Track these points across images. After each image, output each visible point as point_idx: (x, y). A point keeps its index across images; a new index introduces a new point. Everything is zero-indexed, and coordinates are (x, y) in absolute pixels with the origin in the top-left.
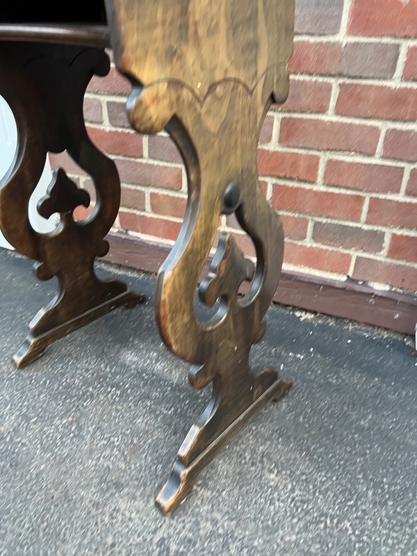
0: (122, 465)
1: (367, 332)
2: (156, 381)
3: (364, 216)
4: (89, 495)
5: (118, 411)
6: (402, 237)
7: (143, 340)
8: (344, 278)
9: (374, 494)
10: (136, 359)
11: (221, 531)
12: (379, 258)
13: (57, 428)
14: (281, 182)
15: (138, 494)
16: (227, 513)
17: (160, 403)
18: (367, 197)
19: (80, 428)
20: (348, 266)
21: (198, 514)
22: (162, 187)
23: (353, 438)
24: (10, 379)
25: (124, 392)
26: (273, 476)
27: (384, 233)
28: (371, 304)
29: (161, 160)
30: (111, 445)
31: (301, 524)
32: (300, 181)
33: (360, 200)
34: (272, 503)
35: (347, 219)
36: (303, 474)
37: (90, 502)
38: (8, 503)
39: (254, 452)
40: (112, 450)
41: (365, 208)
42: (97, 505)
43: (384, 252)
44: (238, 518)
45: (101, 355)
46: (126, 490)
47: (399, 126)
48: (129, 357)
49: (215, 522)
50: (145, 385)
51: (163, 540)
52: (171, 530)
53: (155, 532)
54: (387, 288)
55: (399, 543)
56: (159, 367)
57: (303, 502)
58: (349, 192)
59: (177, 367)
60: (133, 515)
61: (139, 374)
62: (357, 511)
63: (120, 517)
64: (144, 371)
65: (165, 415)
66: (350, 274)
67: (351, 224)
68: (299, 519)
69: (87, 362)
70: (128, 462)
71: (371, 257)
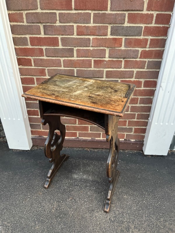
0: (91, 205)
1: (131, 151)
2: (86, 181)
3: (127, 125)
4: (88, 215)
5: (82, 192)
6: (137, 128)
7: (76, 170)
8: (123, 140)
9: (147, 193)
10: (77, 176)
11: (120, 212)
12: (132, 134)
13: (69, 201)
15: (98, 211)
16: (120, 208)
17: (91, 187)
18: (127, 121)
19: (75, 200)
20: (124, 137)
21: (114, 210)
23: (138, 181)
24: (46, 193)
25: (80, 186)
26: (125, 196)
27: (132, 128)
28: (131, 145)
30: (85, 201)
31: (136, 205)
33: (126, 121)
34: (128, 202)
35: (123, 126)
36: (131, 193)
37: (89, 216)
38: (70, 224)
39: (119, 192)
40: (86, 203)
41: (127, 123)
42: (91, 217)
43: (133, 132)
44: (123, 208)
45: (67, 178)
46: (95, 211)
47: (133, 105)
48: (75, 176)
49: (118, 211)
50: (84, 183)
51: (109, 218)
52: (110, 216)
53: (107, 218)
54: (135, 140)
55: (156, 202)
56: (85, 177)
57: (134, 200)
58: (123, 120)
59: (89, 175)
60: (100, 216)
61: (81, 180)
62: (145, 198)
63: (98, 217)
64: (82, 179)
65: (94, 189)
66: (125, 138)
67: (124, 127)
68: (135, 204)
69: (64, 181)
70: (92, 204)
71: (130, 134)
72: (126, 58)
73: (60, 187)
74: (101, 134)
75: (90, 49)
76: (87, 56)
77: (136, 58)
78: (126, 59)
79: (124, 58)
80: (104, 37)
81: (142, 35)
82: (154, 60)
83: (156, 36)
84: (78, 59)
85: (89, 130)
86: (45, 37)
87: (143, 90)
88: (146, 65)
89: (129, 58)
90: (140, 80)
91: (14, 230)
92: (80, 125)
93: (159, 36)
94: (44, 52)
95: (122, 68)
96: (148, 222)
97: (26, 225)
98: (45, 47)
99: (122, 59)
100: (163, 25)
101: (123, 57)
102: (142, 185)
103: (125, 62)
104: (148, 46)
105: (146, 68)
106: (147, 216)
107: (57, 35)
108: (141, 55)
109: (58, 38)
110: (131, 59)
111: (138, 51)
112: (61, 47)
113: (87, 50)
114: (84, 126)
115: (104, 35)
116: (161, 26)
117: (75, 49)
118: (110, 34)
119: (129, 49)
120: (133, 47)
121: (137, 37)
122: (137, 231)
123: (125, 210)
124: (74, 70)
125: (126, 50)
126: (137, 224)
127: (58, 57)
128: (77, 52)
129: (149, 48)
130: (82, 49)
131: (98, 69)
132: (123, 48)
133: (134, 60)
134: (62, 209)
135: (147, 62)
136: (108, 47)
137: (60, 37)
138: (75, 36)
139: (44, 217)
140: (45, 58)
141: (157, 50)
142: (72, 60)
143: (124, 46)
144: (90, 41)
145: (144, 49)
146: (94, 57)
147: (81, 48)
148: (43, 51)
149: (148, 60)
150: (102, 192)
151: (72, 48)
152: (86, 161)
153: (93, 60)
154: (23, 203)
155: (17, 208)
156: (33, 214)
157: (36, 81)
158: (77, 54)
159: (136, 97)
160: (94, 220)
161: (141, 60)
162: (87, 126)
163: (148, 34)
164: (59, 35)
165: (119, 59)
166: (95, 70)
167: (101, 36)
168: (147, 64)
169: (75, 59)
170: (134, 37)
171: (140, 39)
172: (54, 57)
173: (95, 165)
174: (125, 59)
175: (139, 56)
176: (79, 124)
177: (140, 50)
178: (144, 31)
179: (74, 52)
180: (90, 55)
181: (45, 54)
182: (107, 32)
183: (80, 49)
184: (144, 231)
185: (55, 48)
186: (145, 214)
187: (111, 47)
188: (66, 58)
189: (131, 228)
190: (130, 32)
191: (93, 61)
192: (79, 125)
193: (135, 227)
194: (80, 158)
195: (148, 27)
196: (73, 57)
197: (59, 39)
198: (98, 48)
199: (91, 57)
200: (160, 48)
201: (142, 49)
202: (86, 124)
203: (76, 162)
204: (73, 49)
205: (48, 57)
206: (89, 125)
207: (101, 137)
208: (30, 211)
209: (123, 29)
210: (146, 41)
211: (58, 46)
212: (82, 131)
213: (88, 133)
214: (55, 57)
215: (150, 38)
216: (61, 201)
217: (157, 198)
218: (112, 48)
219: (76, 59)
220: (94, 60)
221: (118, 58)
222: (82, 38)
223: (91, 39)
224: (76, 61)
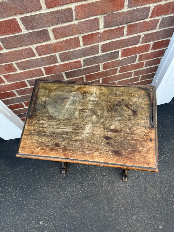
13: (89, 180)
15: (118, 181)
19: (94, 177)
21: (131, 176)
30: (104, 176)
37: (111, 189)
38: (98, 200)
42: (113, 188)
46: (115, 182)
47: (137, 70)
49: (134, 176)
51: (129, 185)
53: (126, 185)
60: (120, 185)
63: (119, 187)
70: (110, 177)
72: (131, 22)
73: (77, 168)
75: (74, 25)
76: (71, 35)
77: (146, 19)
78: (130, 24)
80: (94, 1)
82: (170, 16)
84: (58, 41)
87: (151, 53)
88: (159, 24)
89: (134, 22)
90: (148, 44)
91: (54, 221)
94: (1, 44)
95: (124, 35)
96: (161, 178)
97: (61, 213)
99: (124, 25)
101: (125, 22)
103: (128, 28)
105: (158, 27)
106: (159, 174)
107: (13, 15)
108: (153, 13)
109: (15, 20)
110: (137, 22)
111: (149, 8)
112: (25, 31)
113: (70, 26)
117: (50, 29)
119: (135, 8)
120: (141, 5)
122: (153, 189)
123: (140, 173)
124: (55, 55)
125: (130, 11)
126: (152, 183)
127: (25, 46)
128: (54, 33)
130: (61, 27)
131: (89, 46)
132: (126, 9)
133: (142, 21)
134: (86, 189)
135: (160, 20)
136: (102, 14)
137: (18, 18)
138: (44, 11)
139: (73, 201)
140: (5, 51)
142: (49, 44)
143: (128, 6)
144: (72, 12)
145: (159, 3)
146: (81, 32)
147: (59, 26)
149: (163, 17)
151: (45, 28)
153: (80, 36)
154: (49, 194)
155: (47, 201)
156: (63, 201)
157: (6, 79)
158: (54, 35)
159: (142, 62)
160: (116, 190)
161: (152, 19)
164: (15, 14)
165: (120, 26)
166: (85, 48)
169: (53, 43)
172: (19, 47)
174: (128, 24)
175: (150, 15)
177: (153, 6)
179: (49, 34)
180: (75, 32)
183: (58, 28)
184: (158, 188)
185: (16, 36)
187: (106, 13)
189: (148, 188)
191: (81, 38)
193: (150, 186)
196: (50, 39)
197: (18, 20)
198: (86, 19)
199: (77, 34)
201: (156, 4)
204: (46, 30)
208: (59, 200)
211: (21, 31)
216: (82, 182)
217: (164, 153)
218: (109, 13)
219: (55, 41)
220: (83, 37)
221: (118, 25)
222: (57, 11)
223: (73, 9)
224: (56, 45)
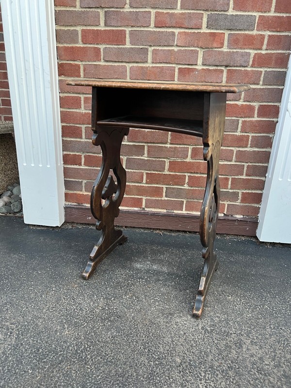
0: (167, 307)
1: (235, 239)
2: (158, 273)
3: (229, 186)
4: (161, 320)
5: (149, 287)
6: (246, 193)
7: (139, 258)
8: (223, 215)
9: (270, 295)
10: (142, 266)
11: (222, 319)
12: (237, 204)
13: (126, 299)
14: (192, 175)
16: (221, 313)
17: (166, 281)
20: (224, 209)
21: (211, 316)
22: (132, 182)
23: (252, 278)
24: (85, 285)
25: (146, 280)
26: (230, 298)
27: (239, 192)
28: (236, 225)
29: (132, 169)
30: (156, 301)
32: (201, 173)
33: (227, 179)
34: (236, 306)
36: (241, 294)
37: (164, 322)
38: (128, 331)
39: (217, 291)
40: (159, 302)
41: (230, 183)
42: (167, 322)
43: (239, 201)
44: (226, 313)
45: (124, 267)
46: (176, 315)
47: (241, 149)
48: (138, 266)
49: (218, 317)
50: (154, 275)
51: (202, 327)
52: (204, 324)
53: (198, 325)
54: (242, 217)
55: (287, 308)
56: (155, 267)
57: (247, 303)
58: (222, 177)
59: (163, 266)
60: (185, 323)
61: (148, 271)
62: (267, 301)
63: (180, 325)
64: (150, 270)
65: (172, 285)
66: (225, 213)
67: (224, 190)
68: (249, 309)
69: (119, 271)
70: (169, 305)
71: (234, 203)
72: (231, 66)
73: (111, 278)
74: (185, 203)
75: (173, 50)
76: (167, 62)
77: (246, 66)
78: (230, 68)
79: (226, 66)
80: (196, 31)
81: (255, 29)
82: (274, 70)
83: (277, 31)
84: (154, 65)
85: (164, 194)
86: (105, 30)
87: (257, 121)
88: (262, 79)
89: (234, 66)
90: (252, 104)
91: (22, 335)
92: (149, 185)
93: (282, 32)
94: (102, 54)
95: (223, 82)
96: (277, 336)
97: (45, 328)
98: (104, 46)
99: (223, 68)
100: (288, 15)
101: (225, 63)
102: (259, 283)
103: (227, 73)
104: (264, 47)
105: (261, 83)
106: (274, 328)
107: (125, 26)
108: (253, 61)
109: (125, 31)
110: (238, 68)
111: (249, 54)
112: (128, 45)
113: (169, 51)
114: (155, 186)
115: (196, 27)
116: (284, 15)
117: (151, 49)
118: (206, 26)
119: (235, 50)
120: (241, 49)
121: (247, 32)
122: (257, 348)
123: (231, 316)
125: (230, 52)
126: (255, 338)
127: (122, 62)
128: (153, 54)
129: (266, 50)
130: (161, 50)
132: (225, 49)
133: (243, 69)
134: (113, 309)
135: (263, 73)
136: (202, 48)
137: (128, 30)
138: (152, 28)
139: (79, 318)
140: (102, 63)
141: (279, 53)
142: (144, 67)
143: (227, 47)
144: (175, 36)
145: (259, 52)
146: (179, 62)
147: (160, 48)
148: (100, 51)
149: (266, 69)
150: (188, 289)
151: (146, 47)
152: (157, 247)
153: (177, 67)
154: (41, 296)
155: (30, 304)
156: (59, 313)
157: (84, 103)
158: (152, 57)
159: (246, 134)
160: (174, 327)
161: (254, 69)
162: (160, 186)
163: (265, 28)
164: (127, 26)
165: (219, 68)
167: (192, 28)
168: (263, 76)
169: (149, 66)
170: (243, 32)
171: (252, 36)
172: (116, 62)
173: (173, 253)
174: (228, 68)
175: (251, 63)
176: (147, 183)
177: (253, 52)
178: (258, 22)
179: (148, 54)
180: (173, 59)
181: (102, 57)
182: (202, 23)
183: (158, 50)
184: (270, 349)
185: (119, 48)
186: (270, 325)
187: (206, 48)
188: (135, 65)
189: (245, 343)
190: (237, 24)
191: (177, 70)
192: (147, 185)
193: (251, 342)
194: (145, 243)
195: (264, 16)
196: (147, 62)
197: (127, 32)
198: (186, 48)
199: (174, 64)
200: (283, 50)
201: (256, 52)
202: (160, 184)
203: (139, 247)
204: (147, 49)
205: (107, 61)
206: (164, 184)
207: (184, 209)
208: (54, 309)
209: (225, 19)
210: (262, 38)
211: (125, 44)
212: (151, 197)
213: (161, 200)
214: (119, 62)
215: (267, 33)
216: (112, 298)
218: (208, 48)
219: (151, 65)
220: (179, 69)
221: (217, 66)
222: (162, 32)
223: (176, 34)
224: (151, 69)
